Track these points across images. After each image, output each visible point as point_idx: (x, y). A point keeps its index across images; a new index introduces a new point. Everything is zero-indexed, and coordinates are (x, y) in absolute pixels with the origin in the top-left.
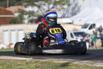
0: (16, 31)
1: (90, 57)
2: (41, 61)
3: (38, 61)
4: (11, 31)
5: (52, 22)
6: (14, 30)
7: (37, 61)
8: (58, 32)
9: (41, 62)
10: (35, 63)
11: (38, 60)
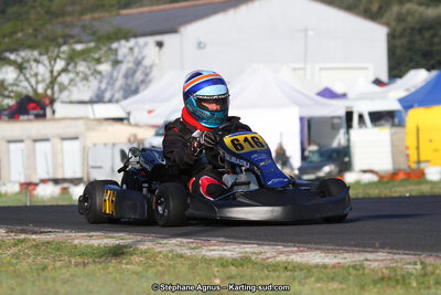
5: (212, 112)
8: (257, 148)
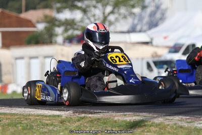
0: (41, 59)
1: (187, 109)
2: (90, 117)
3: (84, 117)
4: (31, 58)
6: (36, 57)
7: (81, 117)
9: (90, 119)
10: (79, 121)
11: (83, 115)
